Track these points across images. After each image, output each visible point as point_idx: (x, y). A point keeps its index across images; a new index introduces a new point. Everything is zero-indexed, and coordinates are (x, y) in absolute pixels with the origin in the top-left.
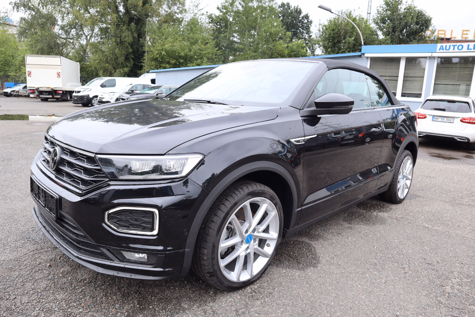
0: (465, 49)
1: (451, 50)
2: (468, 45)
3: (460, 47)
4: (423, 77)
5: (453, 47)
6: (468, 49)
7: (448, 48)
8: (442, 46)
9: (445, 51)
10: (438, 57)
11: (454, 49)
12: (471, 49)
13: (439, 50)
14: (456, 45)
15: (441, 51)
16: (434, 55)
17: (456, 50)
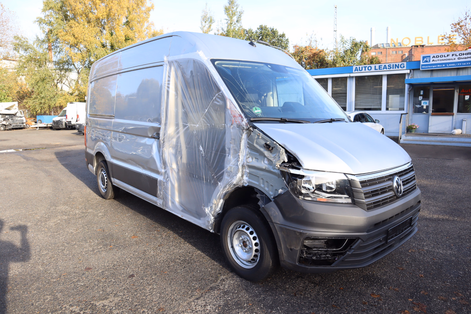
0: (373, 69)
1: (363, 71)
2: (375, 66)
3: (370, 68)
4: (346, 93)
5: (364, 68)
6: (375, 69)
7: (361, 69)
8: (356, 68)
9: (359, 71)
10: (356, 77)
11: (365, 70)
12: (377, 69)
13: (355, 71)
14: (367, 67)
15: (356, 71)
16: (352, 75)
17: (367, 70)
